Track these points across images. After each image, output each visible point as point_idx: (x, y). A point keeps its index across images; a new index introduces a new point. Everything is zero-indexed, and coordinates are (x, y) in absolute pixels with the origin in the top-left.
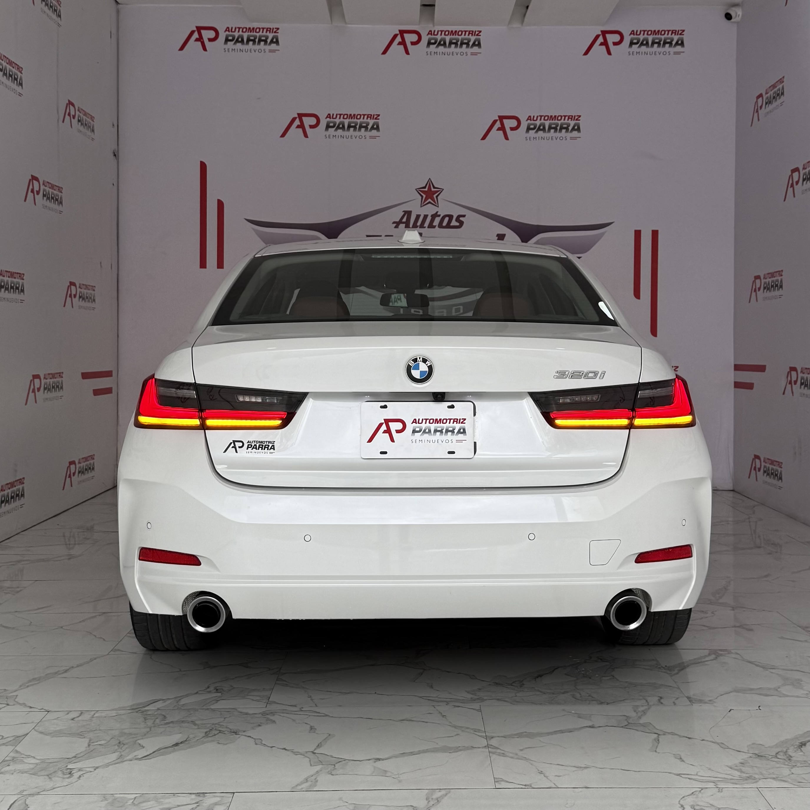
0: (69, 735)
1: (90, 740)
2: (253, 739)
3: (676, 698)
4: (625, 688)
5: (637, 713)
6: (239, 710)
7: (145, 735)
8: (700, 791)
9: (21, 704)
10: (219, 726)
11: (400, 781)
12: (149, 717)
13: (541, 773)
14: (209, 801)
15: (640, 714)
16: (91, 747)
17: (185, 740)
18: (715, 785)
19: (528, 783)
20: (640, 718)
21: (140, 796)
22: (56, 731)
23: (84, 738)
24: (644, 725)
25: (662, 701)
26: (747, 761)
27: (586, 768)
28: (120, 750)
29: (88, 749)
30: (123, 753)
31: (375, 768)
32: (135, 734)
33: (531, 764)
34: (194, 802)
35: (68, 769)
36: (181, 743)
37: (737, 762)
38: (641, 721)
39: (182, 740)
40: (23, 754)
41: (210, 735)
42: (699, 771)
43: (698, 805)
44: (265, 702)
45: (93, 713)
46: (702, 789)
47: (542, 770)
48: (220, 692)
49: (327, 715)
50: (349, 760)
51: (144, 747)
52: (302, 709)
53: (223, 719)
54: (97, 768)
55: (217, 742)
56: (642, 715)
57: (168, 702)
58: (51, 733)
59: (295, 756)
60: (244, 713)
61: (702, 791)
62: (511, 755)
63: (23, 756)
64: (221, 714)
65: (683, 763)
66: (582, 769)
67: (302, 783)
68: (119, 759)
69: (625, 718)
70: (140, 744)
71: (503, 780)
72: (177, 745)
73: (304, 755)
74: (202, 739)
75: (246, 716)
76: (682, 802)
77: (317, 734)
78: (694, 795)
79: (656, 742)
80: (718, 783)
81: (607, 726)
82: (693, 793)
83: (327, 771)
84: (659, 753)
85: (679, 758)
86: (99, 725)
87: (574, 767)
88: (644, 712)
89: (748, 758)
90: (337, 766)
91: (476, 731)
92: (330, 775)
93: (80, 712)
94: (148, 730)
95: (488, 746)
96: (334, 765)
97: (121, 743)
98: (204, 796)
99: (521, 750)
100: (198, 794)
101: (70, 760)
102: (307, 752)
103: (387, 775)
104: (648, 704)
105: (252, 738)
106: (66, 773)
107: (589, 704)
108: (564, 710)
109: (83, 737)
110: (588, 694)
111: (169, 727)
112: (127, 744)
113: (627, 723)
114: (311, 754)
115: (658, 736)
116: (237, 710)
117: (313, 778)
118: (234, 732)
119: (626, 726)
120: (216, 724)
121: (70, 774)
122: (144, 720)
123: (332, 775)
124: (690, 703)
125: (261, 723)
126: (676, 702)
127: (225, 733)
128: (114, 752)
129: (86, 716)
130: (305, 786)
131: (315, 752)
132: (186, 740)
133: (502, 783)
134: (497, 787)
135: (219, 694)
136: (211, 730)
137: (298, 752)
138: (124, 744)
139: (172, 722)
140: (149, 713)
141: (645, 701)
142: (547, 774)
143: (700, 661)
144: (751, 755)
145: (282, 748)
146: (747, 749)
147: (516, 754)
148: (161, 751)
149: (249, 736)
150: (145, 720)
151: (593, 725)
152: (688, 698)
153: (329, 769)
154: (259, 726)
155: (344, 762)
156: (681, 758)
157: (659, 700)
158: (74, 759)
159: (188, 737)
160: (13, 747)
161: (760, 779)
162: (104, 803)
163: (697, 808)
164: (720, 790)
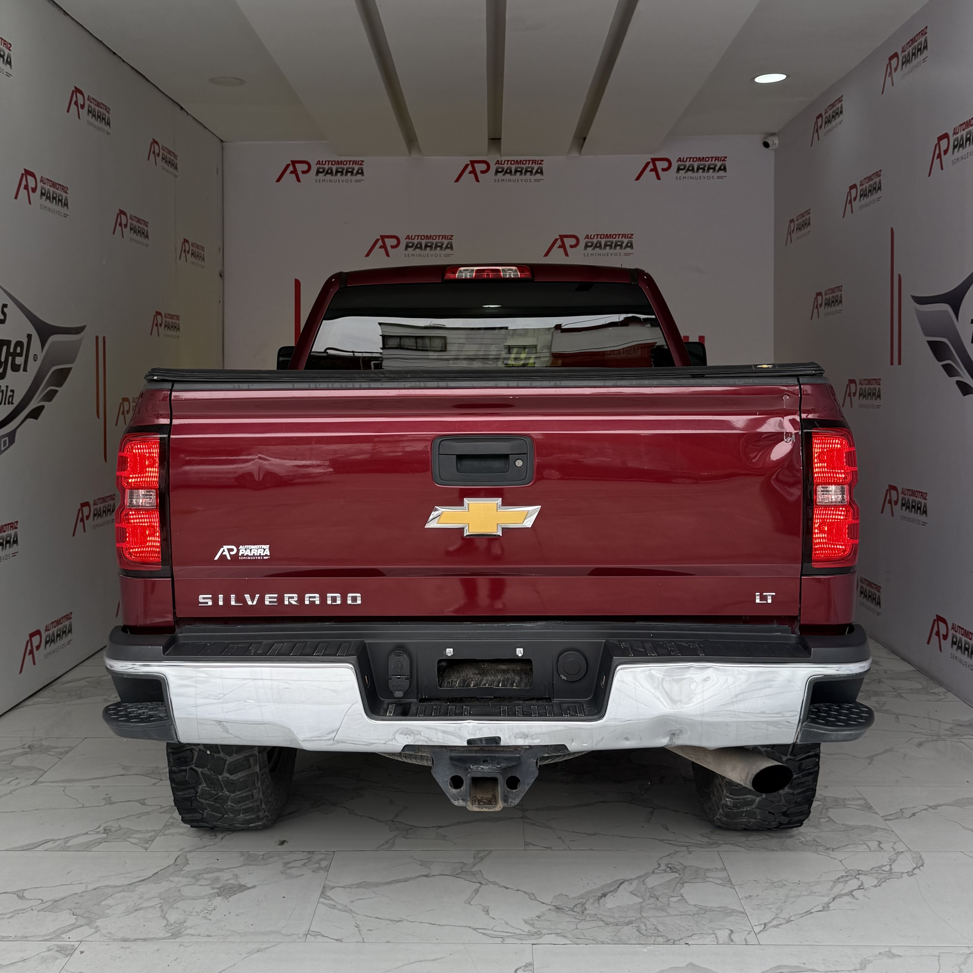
2: (347, 810)
3: (675, 778)
5: (641, 790)
10: (322, 799)
11: (455, 844)
13: (560, 838)
14: (317, 857)
17: (297, 809)
18: (686, 848)
19: (550, 846)
20: (644, 795)
21: (268, 853)
24: (644, 801)
27: (594, 835)
31: (437, 833)
33: (554, 832)
34: (306, 858)
36: (295, 812)
37: (708, 831)
38: (643, 797)
41: (315, 806)
42: (678, 838)
43: (670, 864)
44: (357, 780)
47: (561, 836)
49: (403, 791)
50: (418, 827)
52: (385, 786)
53: (324, 793)
55: (321, 811)
56: (645, 792)
59: (379, 823)
60: (340, 788)
61: (677, 853)
62: (540, 824)
65: (667, 831)
66: (591, 835)
67: (383, 845)
69: (630, 795)
71: (531, 844)
73: (385, 823)
74: (309, 810)
75: (342, 791)
76: (659, 862)
77: (395, 806)
80: (690, 847)
82: (669, 855)
83: (402, 835)
90: (410, 831)
92: (404, 838)
95: (523, 817)
96: (408, 831)
98: (313, 854)
99: (548, 820)
100: (309, 852)
102: (388, 821)
103: (445, 839)
104: (651, 783)
113: (632, 799)
114: (391, 822)
115: (653, 810)
117: (392, 840)
118: (333, 804)
119: (630, 801)
123: (406, 838)
125: (354, 797)
126: (675, 781)
127: (326, 805)
130: (386, 847)
131: (393, 820)
134: (525, 849)
135: (321, 772)
136: (316, 802)
137: (381, 820)
141: (649, 780)
142: (564, 840)
145: (370, 817)
147: (544, 824)
149: (345, 807)
151: (605, 800)
153: (404, 834)
154: (353, 799)
155: (415, 829)
156: (666, 827)
160: (170, 815)
161: (721, 844)
162: (242, 858)
163: (670, 866)
164: (690, 853)
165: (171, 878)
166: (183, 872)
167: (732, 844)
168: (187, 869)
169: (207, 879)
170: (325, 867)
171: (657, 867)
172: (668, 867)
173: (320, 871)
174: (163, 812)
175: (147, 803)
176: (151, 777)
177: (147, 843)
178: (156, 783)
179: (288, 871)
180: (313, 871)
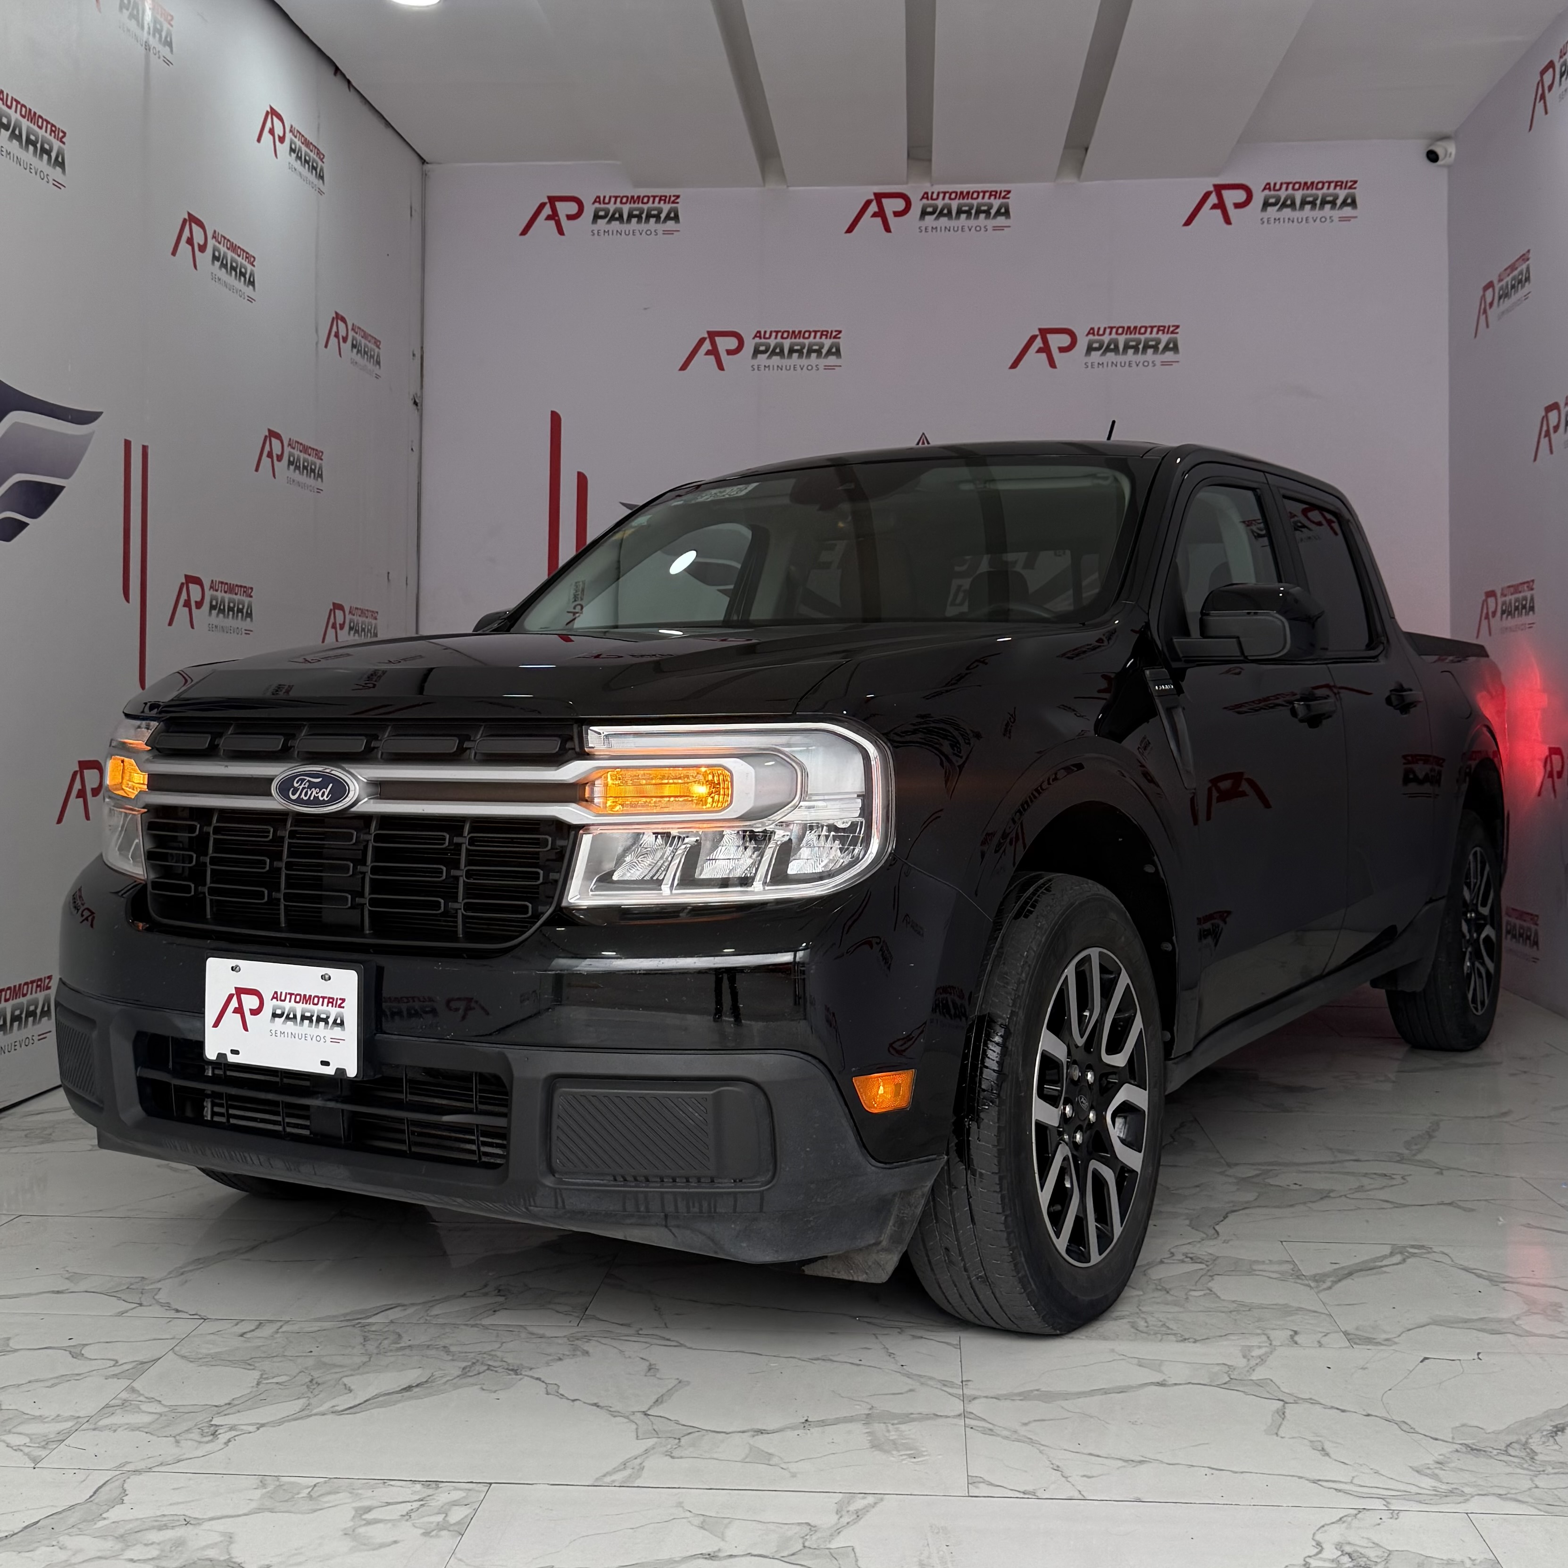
0: (228, 1363)
1: (262, 1375)
2: (544, 1384)
3: (1323, 1334)
4: (1231, 1312)
5: (1249, 1360)
6: (531, 1329)
7: (359, 1368)
8: (1356, 1514)
9: (162, 1305)
10: (490, 1357)
11: (794, 1475)
12: (372, 1336)
13: (1057, 1469)
14: (443, 1497)
15: (1253, 1362)
16: (260, 1387)
17: (425, 1380)
18: (1385, 1503)
19: (1030, 1488)
20: (1254, 1370)
21: (325, 1482)
22: (209, 1355)
23: (253, 1369)
24: (1258, 1384)
25: (1297, 1338)
26: (1449, 1458)
27: (1141, 1462)
28: (310, 1395)
29: (255, 1389)
30: (312, 1401)
31: (751, 1447)
32: (341, 1366)
33: (1041, 1452)
34: (417, 1497)
35: (212, 1425)
36: (417, 1386)
37: (1429, 1460)
38: (1254, 1377)
39: (419, 1382)
40: (142, 1395)
41: (470, 1374)
42: (1357, 1476)
43: (1349, 1543)
44: (578, 1317)
45: (281, 1323)
46: (1360, 1512)
47: (1059, 1464)
48: (504, 1296)
49: (681, 1345)
50: (707, 1430)
51: (350, 1391)
52: (640, 1332)
53: (497, 1345)
54: (263, 1425)
55: (480, 1386)
56: (1257, 1364)
57: (411, 1310)
58: (200, 1359)
59: (613, 1419)
60: (538, 1334)
61: (1359, 1516)
62: (1005, 1433)
63: (141, 1398)
64: (497, 1336)
65: (1327, 1458)
66: (1134, 1464)
67: (616, 1471)
68: (303, 1410)
69: (1226, 1369)
70: (345, 1385)
71: (984, 1482)
72: (409, 1388)
73: (627, 1418)
74: (454, 1381)
75: (539, 1340)
76: (1318, 1537)
77: (660, 1379)
78: (1344, 1522)
79: (1280, 1416)
80: (1393, 1501)
81: (1189, 1383)
82: (1341, 1519)
83: (665, 1449)
84: (1282, 1437)
85: (1320, 1449)
86: (283, 1347)
87: (1120, 1459)
88: (1262, 1360)
89: (1451, 1452)
90: (683, 1440)
91: (945, 1385)
92: (668, 1457)
93: (257, 1323)
94: (365, 1359)
95: (964, 1415)
96: (679, 1439)
97: (314, 1382)
98: (438, 1488)
99: (1025, 1424)
100: (427, 1484)
101: (219, 1410)
102: (634, 1413)
103: (771, 1463)
104: (1271, 1344)
105: (543, 1382)
106: (207, 1432)
107: (1161, 1340)
108: (1113, 1351)
109: (252, 1367)
110: (1161, 1321)
111: (403, 1355)
112: (323, 1383)
113: (1228, 1379)
114: (643, 1416)
115: (1284, 1406)
116: (525, 1329)
117: (639, 1461)
118: (512, 1370)
119: (1225, 1383)
120: (485, 1353)
121: (213, 1435)
122: (362, 1341)
123: (673, 1457)
124: (1348, 1344)
125: (564, 1354)
126: (1324, 1341)
127: (496, 1371)
128: (299, 1398)
129: (268, 1330)
130: (618, 1477)
131: (649, 1413)
132: (426, 1382)
133: (981, 1485)
134: (971, 1495)
135: (502, 1299)
136: (474, 1363)
137: (619, 1412)
138: (319, 1384)
139: (409, 1346)
140: (373, 1328)
141: (1264, 1338)
142: (1067, 1474)
143: (1372, 1265)
144: (1458, 1447)
145: (592, 1402)
146: (1451, 1435)
147: (1015, 1432)
148: (381, 1399)
149: (538, 1379)
150: (365, 1341)
151: (1164, 1380)
152: (1346, 1334)
153: (669, 1446)
154: (560, 1359)
155: (697, 1434)
156: (1323, 1449)
157: (1292, 1337)
158: (228, 1406)
159: (432, 1376)
160: (128, 1382)
161: (1472, 1497)
162: (259, 1493)
163: (1348, 1549)
164: (1395, 1514)
165: (64, 1539)
166: (101, 1524)
167: (1499, 1495)
168: (116, 1514)
169: (152, 1544)
170: (458, 1523)
171: (1316, 1551)
172: (1344, 1553)
173: (444, 1533)
174: (115, 1376)
175: (86, 1355)
176: (119, 1298)
177: (44, 1447)
178: (127, 1312)
179: (362, 1530)
180: (426, 1534)
